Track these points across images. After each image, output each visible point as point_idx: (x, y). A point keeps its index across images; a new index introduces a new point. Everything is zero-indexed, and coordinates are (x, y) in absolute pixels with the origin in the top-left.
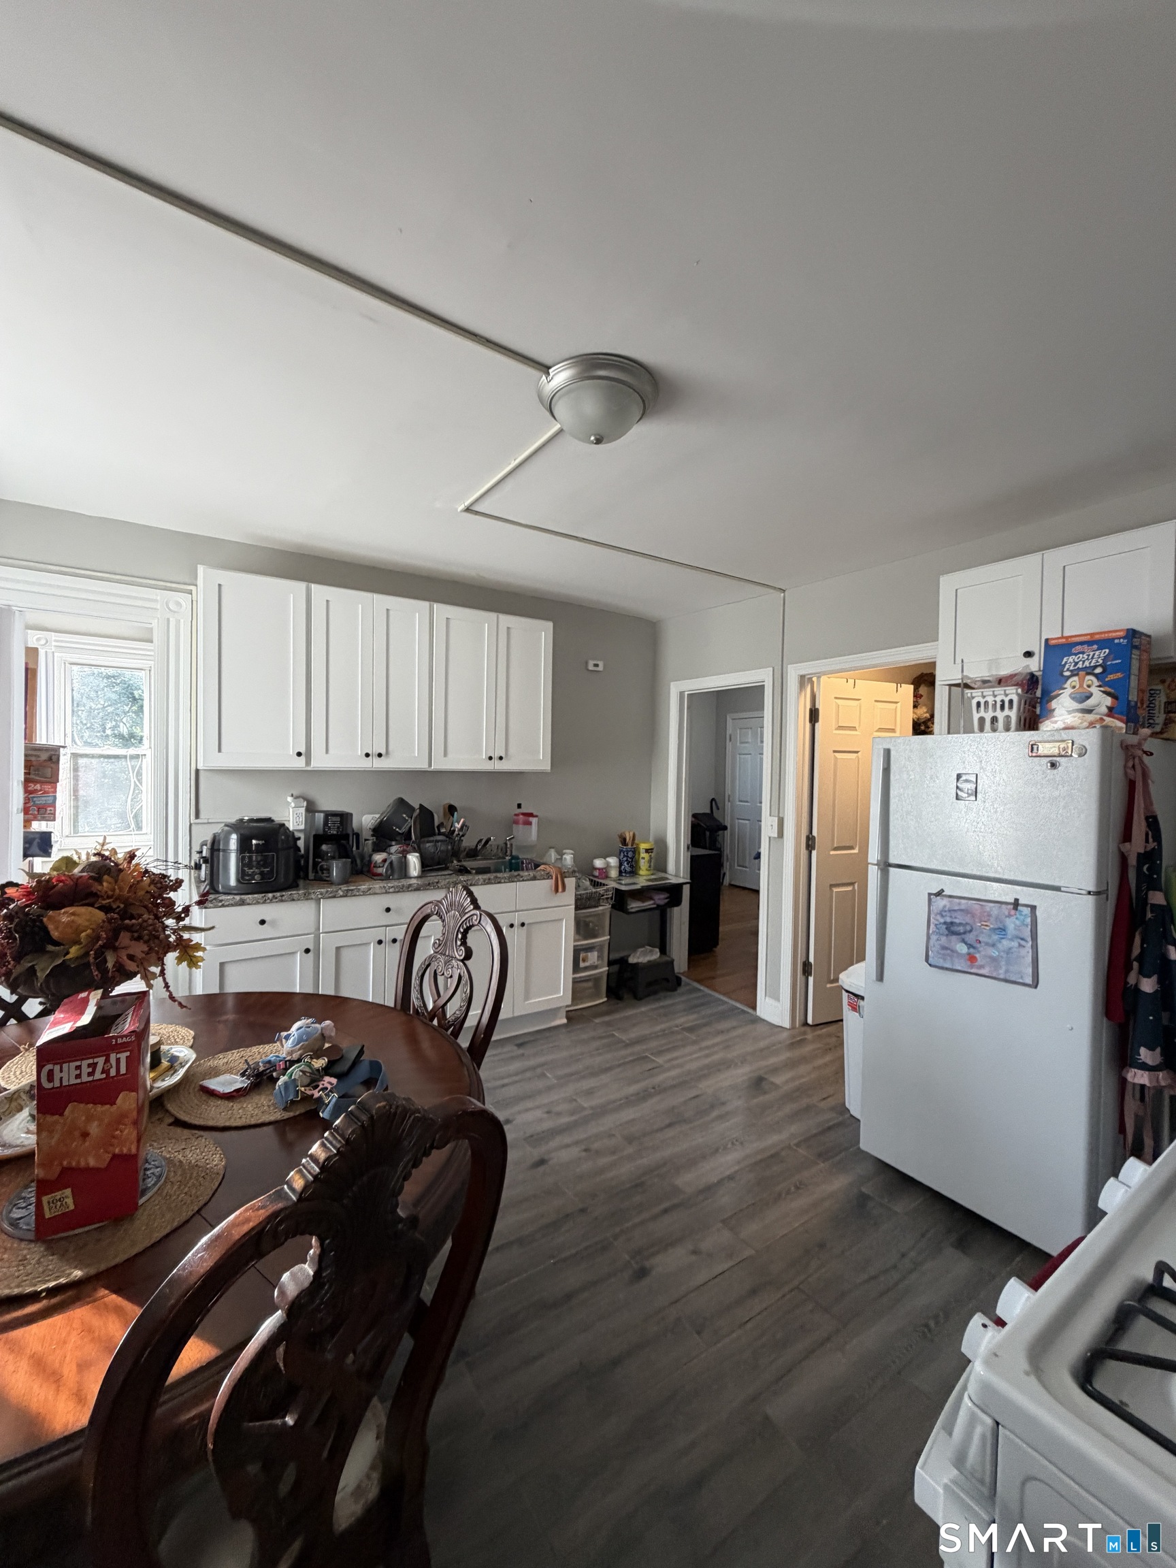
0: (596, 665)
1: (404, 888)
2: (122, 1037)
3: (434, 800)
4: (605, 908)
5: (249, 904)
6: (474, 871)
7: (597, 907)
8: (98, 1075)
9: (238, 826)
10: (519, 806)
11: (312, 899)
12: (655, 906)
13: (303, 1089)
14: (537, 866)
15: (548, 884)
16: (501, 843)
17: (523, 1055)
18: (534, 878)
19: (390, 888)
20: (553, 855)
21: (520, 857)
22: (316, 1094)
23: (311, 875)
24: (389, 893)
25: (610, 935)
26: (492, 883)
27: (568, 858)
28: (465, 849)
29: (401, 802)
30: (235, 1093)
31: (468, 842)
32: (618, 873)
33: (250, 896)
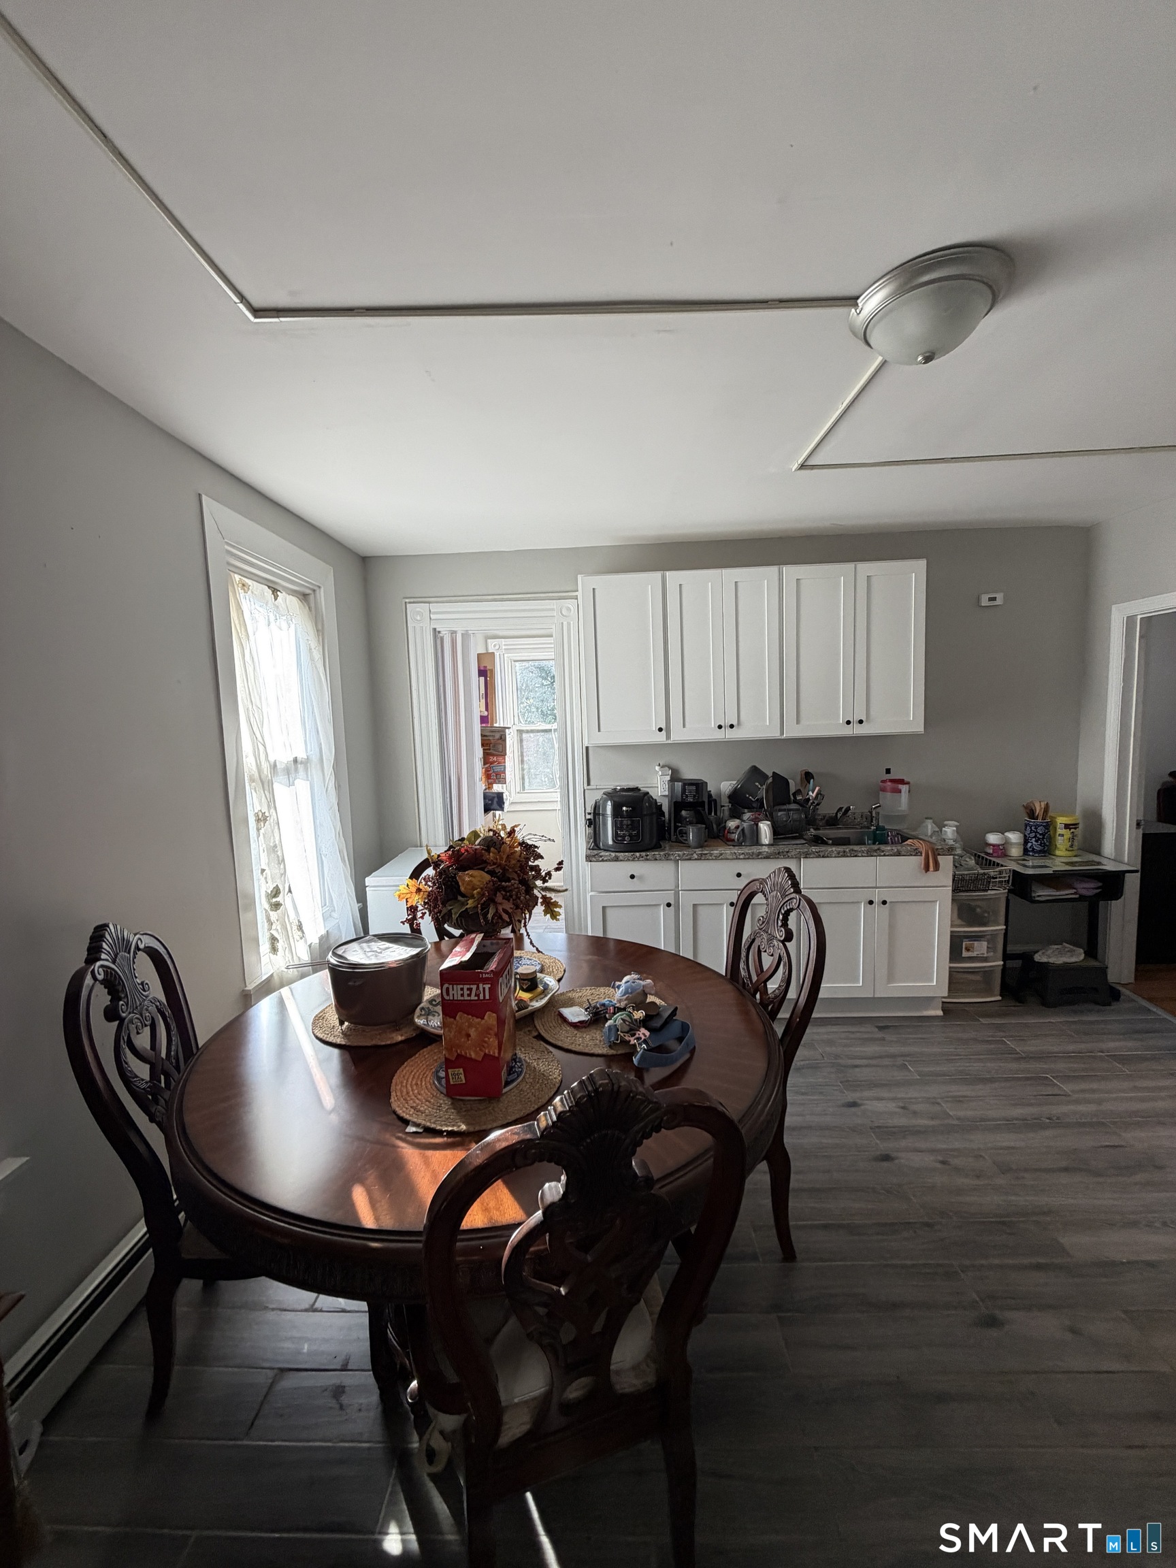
0: (994, 599)
1: (754, 856)
2: (486, 973)
3: (789, 767)
4: (998, 893)
5: (621, 861)
6: (831, 842)
7: (986, 891)
8: (473, 997)
9: (612, 795)
10: (888, 771)
11: (671, 860)
12: (1077, 896)
13: (622, 1034)
14: (904, 839)
15: (917, 861)
16: (866, 811)
17: (883, 1039)
18: (899, 854)
19: (740, 854)
20: (930, 826)
21: (886, 827)
22: (633, 1041)
23: (673, 838)
24: (739, 859)
25: (1006, 924)
26: (848, 856)
27: (950, 831)
28: (824, 817)
29: (755, 770)
30: (578, 1024)
31: (828, 809)
32: (1022, 853)
33: (622, 854)
